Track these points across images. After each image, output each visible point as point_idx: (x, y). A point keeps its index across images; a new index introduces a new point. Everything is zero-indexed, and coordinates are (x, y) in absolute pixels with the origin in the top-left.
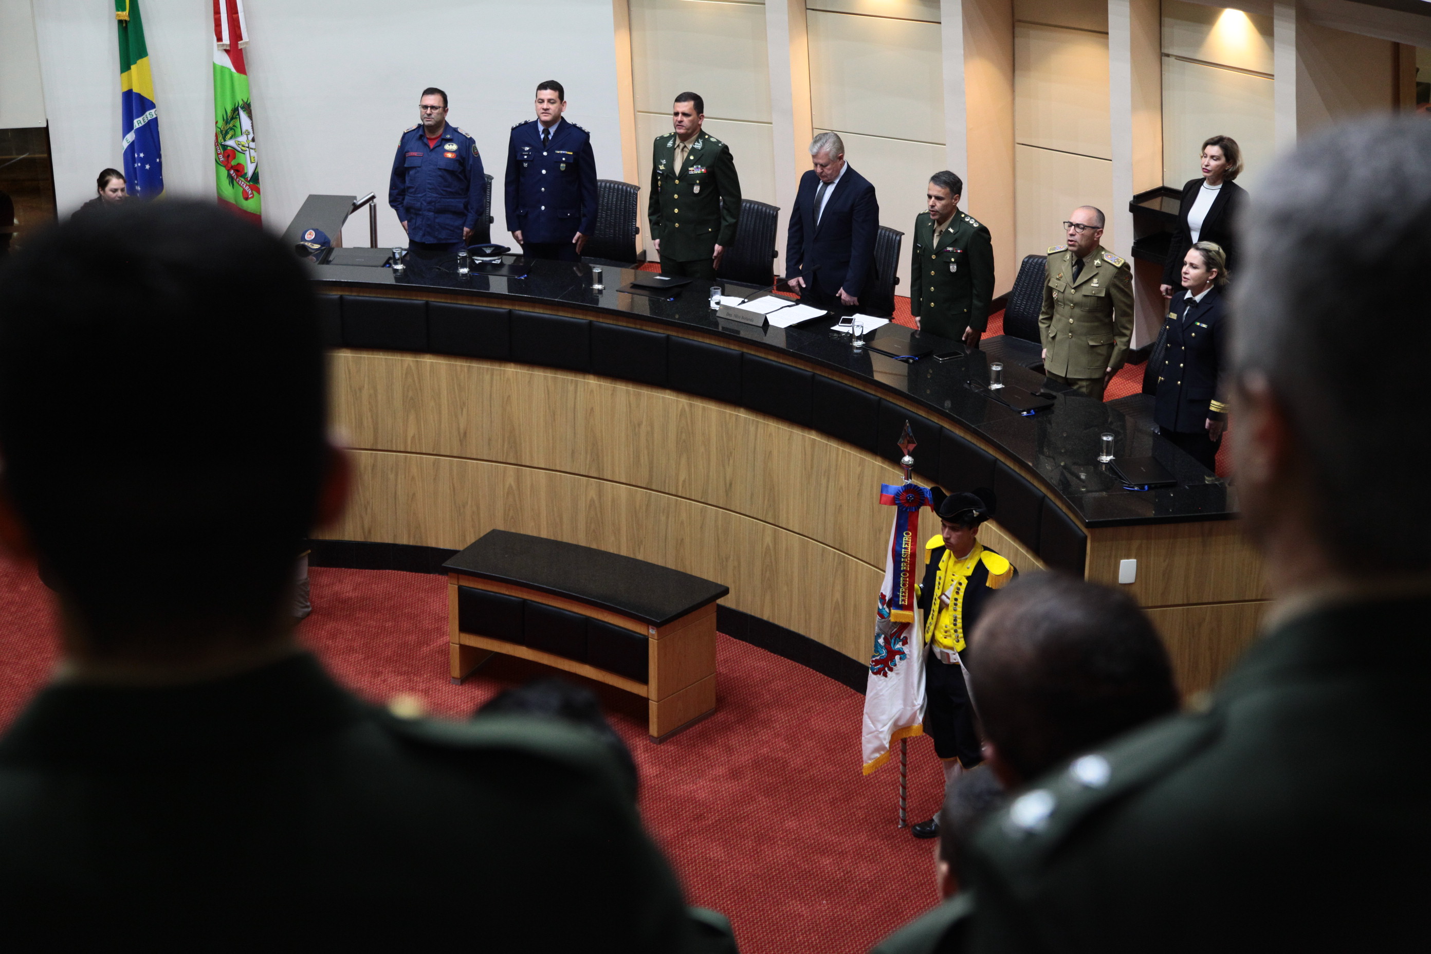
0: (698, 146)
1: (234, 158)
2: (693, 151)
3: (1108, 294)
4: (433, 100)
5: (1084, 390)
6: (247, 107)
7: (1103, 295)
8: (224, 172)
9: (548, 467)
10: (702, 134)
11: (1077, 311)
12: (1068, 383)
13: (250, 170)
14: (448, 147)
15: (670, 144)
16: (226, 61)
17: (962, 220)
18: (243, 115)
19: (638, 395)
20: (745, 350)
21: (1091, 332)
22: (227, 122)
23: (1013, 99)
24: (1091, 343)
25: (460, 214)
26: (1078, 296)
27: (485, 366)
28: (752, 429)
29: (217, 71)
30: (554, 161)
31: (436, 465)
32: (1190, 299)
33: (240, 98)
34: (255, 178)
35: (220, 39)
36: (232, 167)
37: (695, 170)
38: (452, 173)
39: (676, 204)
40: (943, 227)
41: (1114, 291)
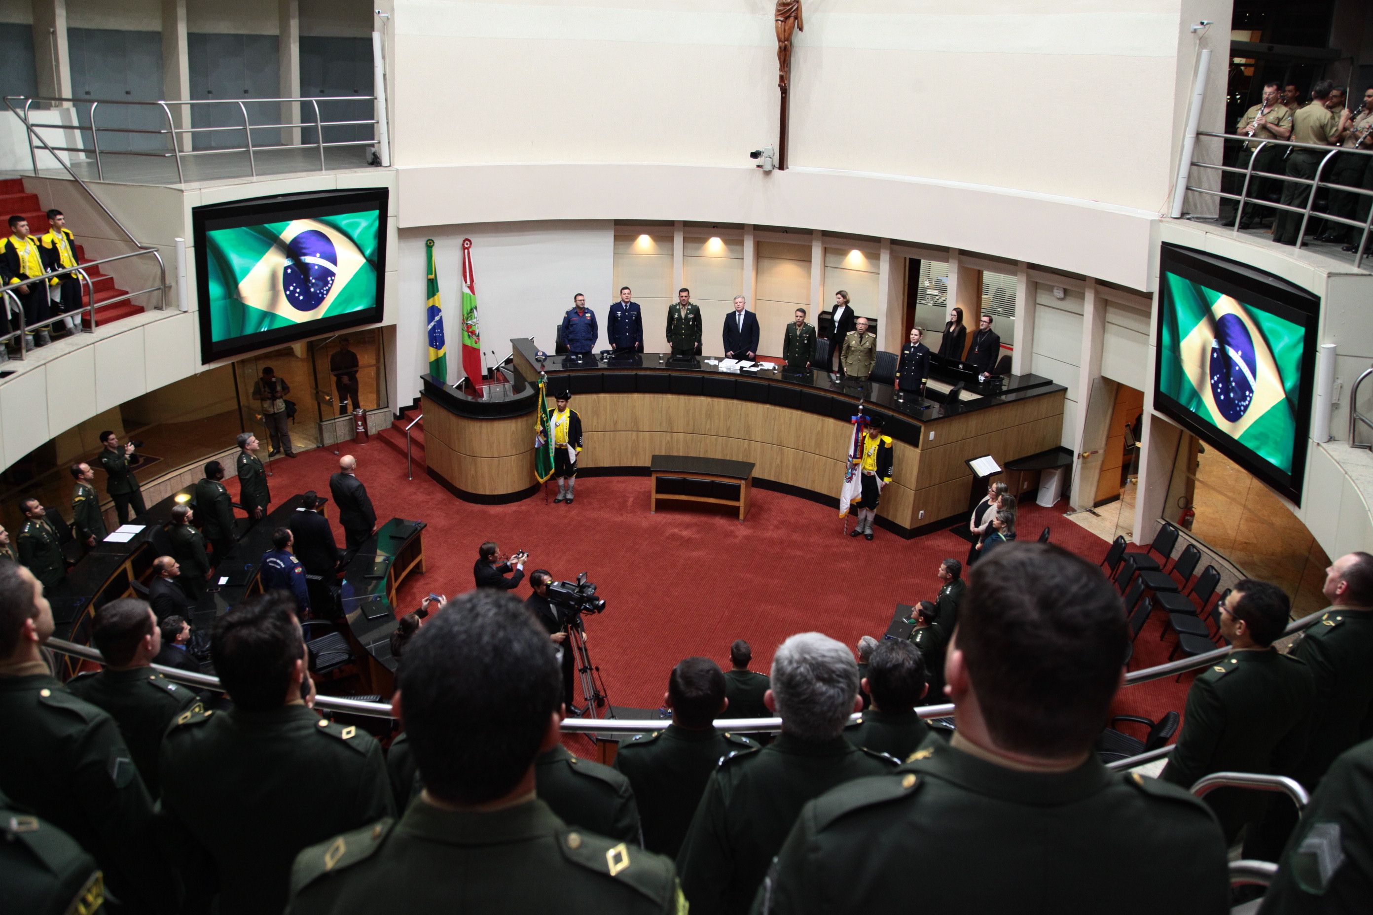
0: (690, 307)
2: (688, 309)
4: (580, 298)
6: (476, 308)
7: (870, 347)
8: (466, 334)
9: (650, 431)
10: (690, 303)
11: (861, 353)
12: (857, 378)
13: (476, 332)
14: (587, 315)
15: (678, 307)
16: (467, 291)
17: (807, 325)
18: (474, 311)
19: (691, 399)
21: (866, 361)
22: (467, 314)
25: (591, 340)
26: (862, 348)
29: (464, 294)
30: (631, 316)
32: (913, 346)
33: (473, 305)
35: (466, 283)
37: (690, 316)
38: (589, 324)
39: (683, 329)
40: (801, 328)
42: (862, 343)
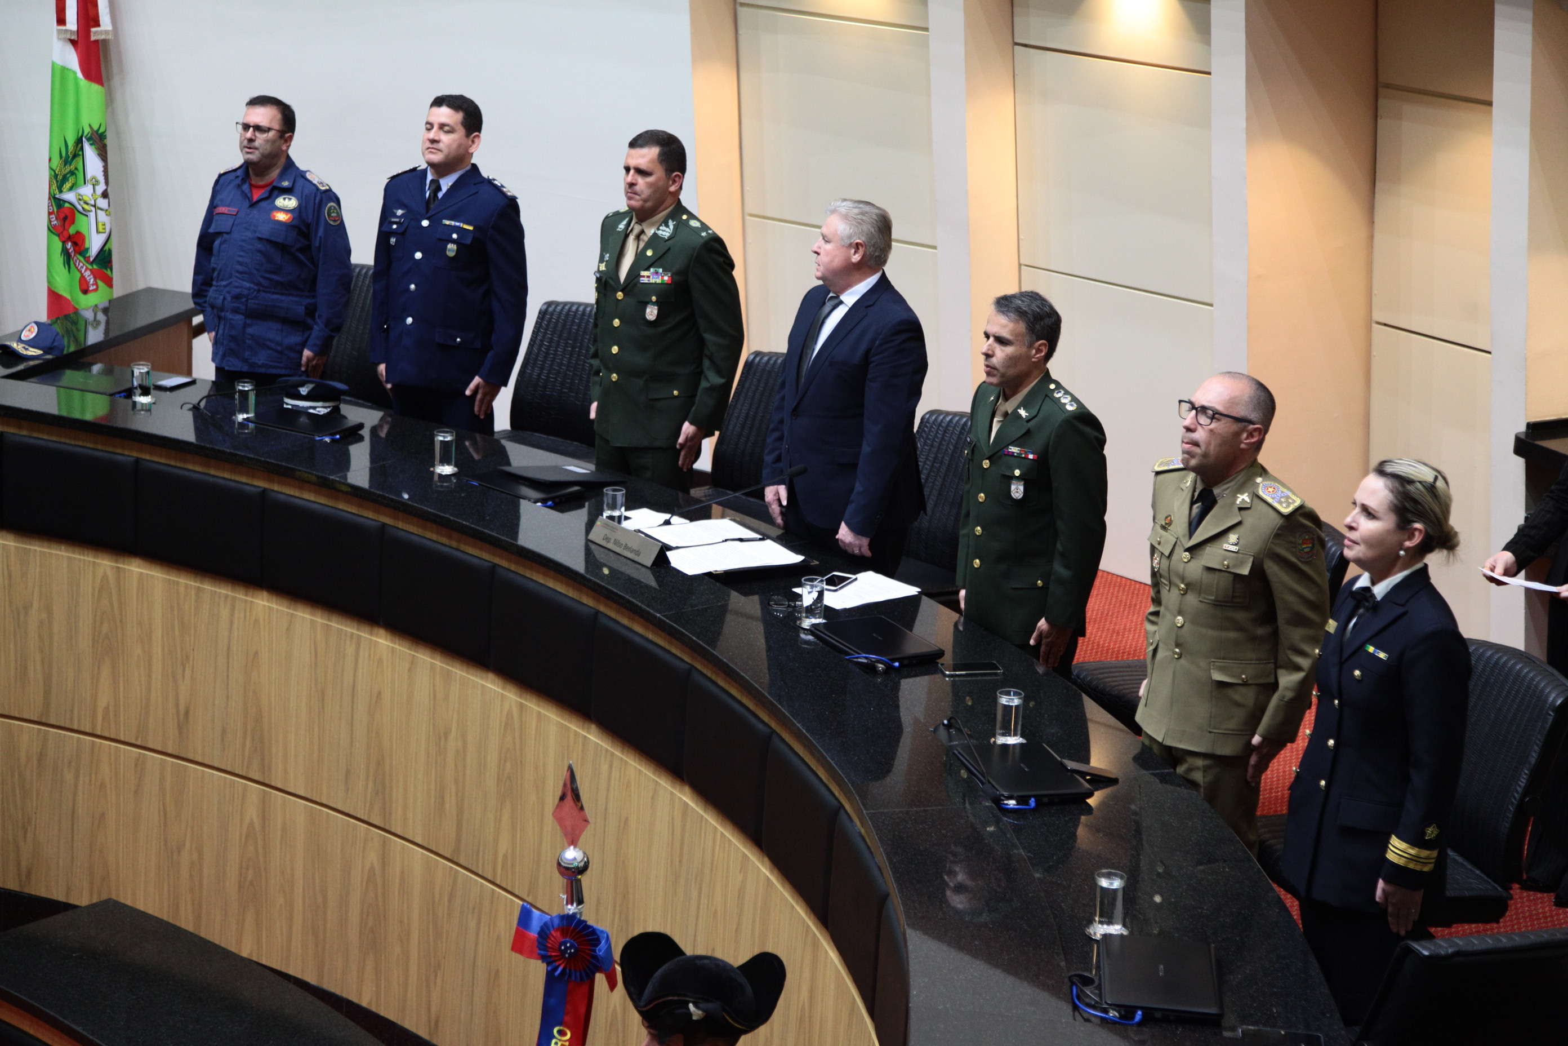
0: (665, 232)
1: (73, 222)
2: (655, 241)
3: (1258, 569)
4: (263, 116)
5: (1198, 776)
7: (1245, 571)
8: (58, 244)
9: (309, 796)
10: (679, 209)
11: (1192, 599)
13: (95, 244)
14: (281, 202)
16: (72, 59)
18: (90, 153)
19: (447, 676)
20: (602, 609)
21: (1218, 652)
22: (66, 161)
24: (1218, 676)
26: (1194, 568)
27: (223, 591)
28: (604, 768)
30: (439, 238)
31: (139, 765)
32: (1367, 590)
33: (88, 123)
34: (104, 258)
35: (61, 20)
36: (70, 238)
37: (651, 277)
38: (282, 248)
39: (614, 334)
40: (1009, 406)
41: (1272, 568)
42: (1200, 535)
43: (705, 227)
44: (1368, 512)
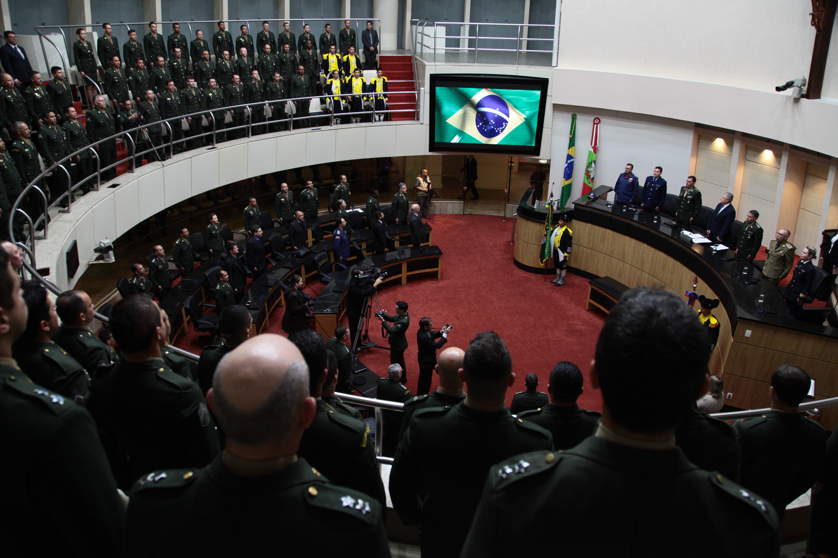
0: (692, 191)
1: (589, 173)
2: (690, 192)
3: (785, 256)
4: (629, 167)
5: (771, 281)
6: (595, 162)
7: (783, 255)
8: (586, 176)
10: (694, 187)
12: (767, 278)
13: (592, 177)
14: (630, 179)
15: (685, 189)
16: (592, 150)
17: (755, 225)
18: (593, 163)
19: (655, 252)
20: (682, 246)
21: (777, 265)
22: (589, 164)
23: (802, 195)
24: (776, 268)
25: (630, 196)
26: (775, 254)
27: (621, 235)
28: (680, 268)
29: (590, 152)
30: (655, 187)
31: (605, 257)
32: (802, 263)
33: (593, 159)
34: (593, 179)
35: (591, 145)
36: (588, 175)
37: (689, 197)
38: (630, 185)
39: (682, 205)
40: (750, 225)
41: (787, 255)
42: (776, 250)
43: (698, 190)
44: (805, 253)
